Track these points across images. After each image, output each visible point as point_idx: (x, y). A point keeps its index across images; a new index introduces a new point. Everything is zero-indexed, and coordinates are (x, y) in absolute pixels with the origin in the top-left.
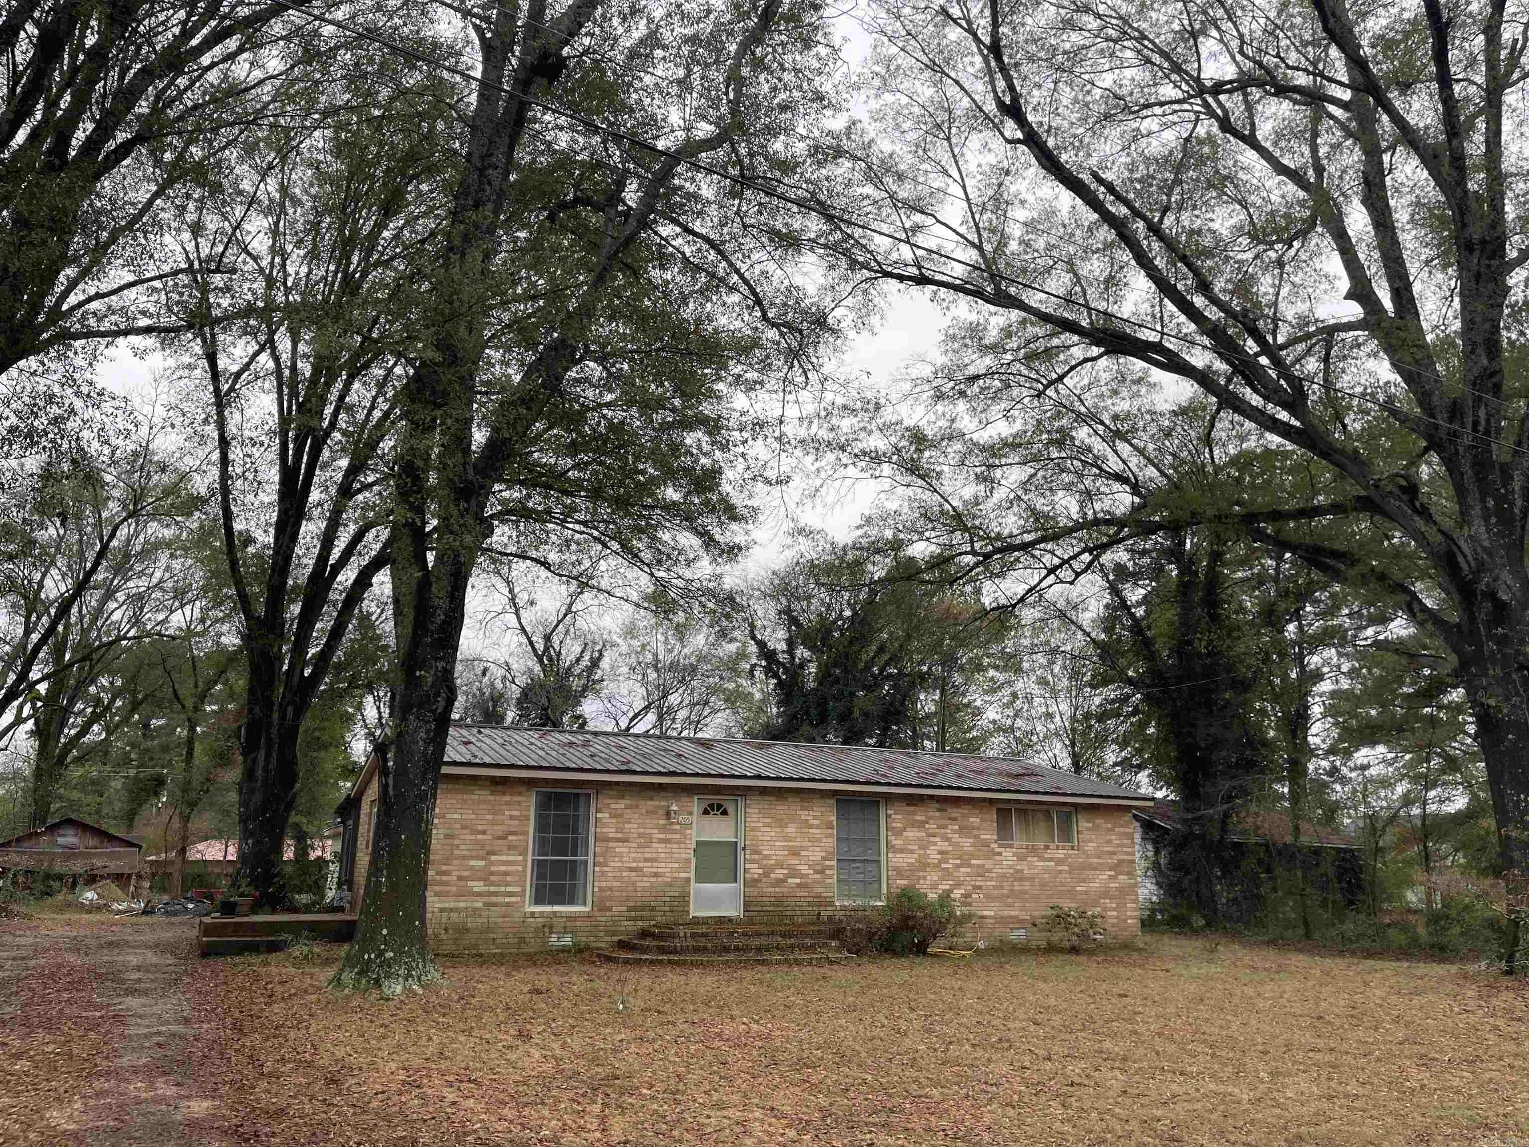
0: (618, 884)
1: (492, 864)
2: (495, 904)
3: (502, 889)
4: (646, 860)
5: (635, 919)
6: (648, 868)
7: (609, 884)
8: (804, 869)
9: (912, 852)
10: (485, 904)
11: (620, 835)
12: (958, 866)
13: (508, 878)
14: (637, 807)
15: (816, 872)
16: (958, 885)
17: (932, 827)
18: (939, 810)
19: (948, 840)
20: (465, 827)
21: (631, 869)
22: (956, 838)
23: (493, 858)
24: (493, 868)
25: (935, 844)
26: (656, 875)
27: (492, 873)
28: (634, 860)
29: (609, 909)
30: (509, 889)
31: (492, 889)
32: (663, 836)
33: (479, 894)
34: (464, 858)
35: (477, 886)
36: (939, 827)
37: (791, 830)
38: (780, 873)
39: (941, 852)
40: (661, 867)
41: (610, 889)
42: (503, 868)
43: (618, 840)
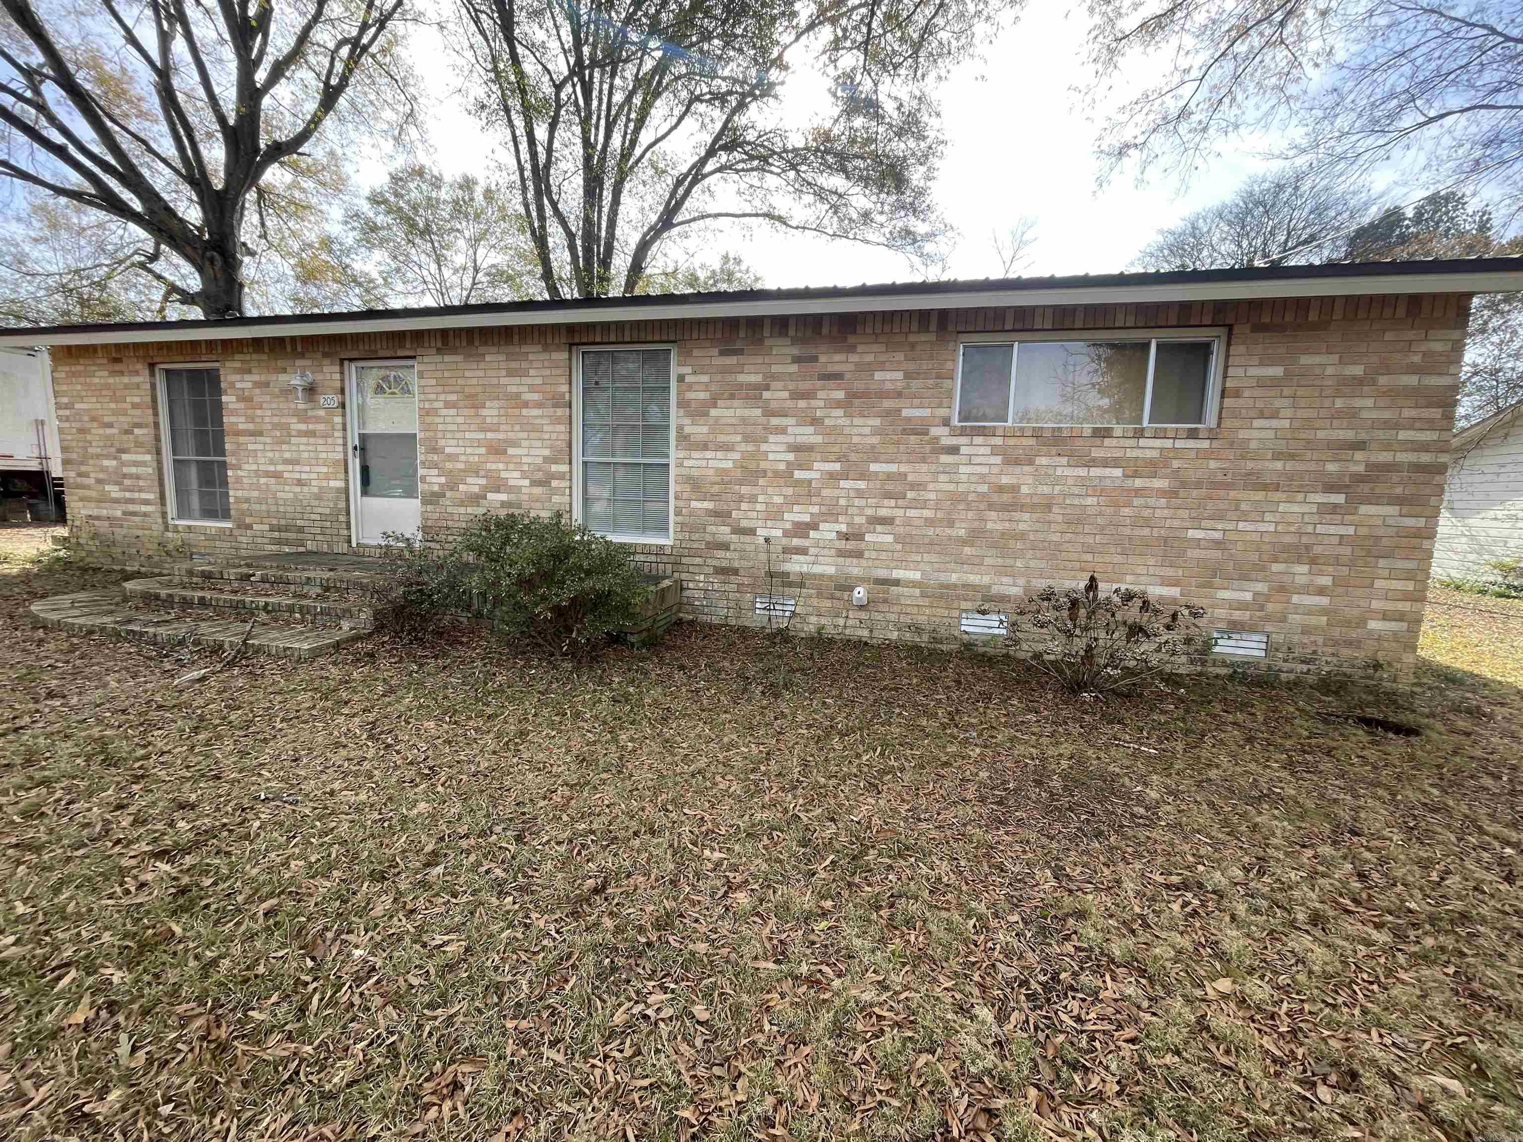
0: (256, 494)
1: (123, 464)
2: (134, 514)
3: (136, 495)
4: (287, 462)
5: (279, 542)
6: (290, 473)
7: (246, 494)
8: (514, 477)
9: (728, 448)
10: (124, 513)
11: (251, 426)
12: (833, 476)
13: (141, 483)
14: (267, 385)
15: (534, 483)
16: (831, 515)
17: (777, 395)
18: (797, 360)
19: (815, 422)
20: (93, 419)
21: (267, 474)
22: (836, 419)
23: (125, 457)
24: (125, 470)
25: (783, 431)
26: (300, 483)
27: (125, 476)
28: (272, 462)
29: (249, 527)
30: (144, 496)
31: (128, 495)
32: (303, 427)
33: (117, 501)
34: (98, 456)
35: (114, 491)
36: (796, 395)
37: (491, 412)
38: (474, 485)
39: (796, 448)
40: (305, 472)
41: (247, 500)
42: (133, 470)
43: (252, 434)
